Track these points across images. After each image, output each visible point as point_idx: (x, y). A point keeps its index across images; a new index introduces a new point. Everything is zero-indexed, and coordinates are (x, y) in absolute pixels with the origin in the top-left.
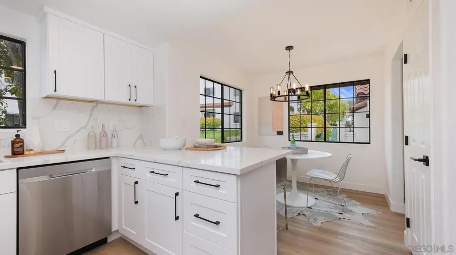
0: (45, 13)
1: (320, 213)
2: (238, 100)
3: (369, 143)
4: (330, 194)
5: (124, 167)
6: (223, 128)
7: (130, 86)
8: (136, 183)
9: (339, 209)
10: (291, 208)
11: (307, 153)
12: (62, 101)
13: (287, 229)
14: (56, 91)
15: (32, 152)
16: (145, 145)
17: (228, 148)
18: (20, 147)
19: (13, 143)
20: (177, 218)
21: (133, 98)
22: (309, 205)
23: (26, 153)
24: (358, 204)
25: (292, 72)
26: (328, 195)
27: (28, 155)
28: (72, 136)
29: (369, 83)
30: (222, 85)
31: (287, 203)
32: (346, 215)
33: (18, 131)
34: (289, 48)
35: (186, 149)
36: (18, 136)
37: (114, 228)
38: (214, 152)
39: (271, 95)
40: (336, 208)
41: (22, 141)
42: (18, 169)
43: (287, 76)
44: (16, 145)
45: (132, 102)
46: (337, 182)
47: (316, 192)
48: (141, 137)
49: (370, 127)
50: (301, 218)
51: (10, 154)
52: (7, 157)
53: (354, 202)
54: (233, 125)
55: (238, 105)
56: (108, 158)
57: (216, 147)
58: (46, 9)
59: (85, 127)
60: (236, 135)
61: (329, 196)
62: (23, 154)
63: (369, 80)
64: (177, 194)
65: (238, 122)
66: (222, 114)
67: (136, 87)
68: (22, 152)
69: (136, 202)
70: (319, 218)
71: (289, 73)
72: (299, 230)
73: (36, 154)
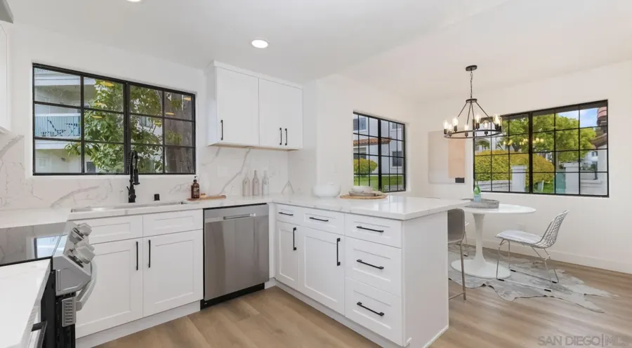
0: (214, 68)
1: (515, 288)
2: (400, 137)
3: (608, 196)
4: (536, 267)
5: (281, 213)
6: (380, 173)
7: (281, 129)
8: (295, 229)
9: (548, 285)
10: (473, 278)
11: (497, 207)
12: (222, 148)
13: (465, 299)
14: (222, 139)
15: (205, 196)
16: (293, 192)
17: (388, 197)
18: (197, 191)
19: (193, 187)
20: (339, 264)
21: (284, 142)
22: (500, 276)
23: (201, 197)
24: (581, 281)
25: (475, 100)
26: (532, 267)
27: (201, 199)
28: (230, 181)
29: (607, 105)
30: (379, 120)
31: (465, 271)
32: (556, 294)
33: (194, 177)
34: (471, 68)
35: (341, 197)
36: (195, 181)
37: (272, 275)
38: (374, 200)
39: (445, 132)
40: (541, 284)
41: (198, 186)
42: (204, 209)
43: (469, 104)
44: (195, 190)
45: (283, 146)
46: (544, 248)
47: (514, 263)
48: (289, 184)
49: (608, 172)
50: (486, 289)
51: (190, 197)
53: (574, 279)
54: (394, 170)
55: (400, 143)
56: (265, 204)
57: (375, 195)
58: (216, 63)
59: (240, 173)
60: (398, 184)
61: (534, 269)
62: (199, 197)
63: (607, 101)
64: (339, 240)
65: (400, 165)
66: (380, 156)
67: (286, 130)
69: (295, 249)
70: (513, 292)
71: (471, 100)
72: (484, 302)
73: (207, 198)
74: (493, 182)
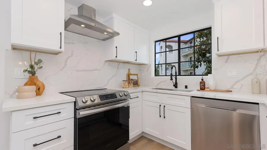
12: (231, 56)
15: (208, 89)
18: (202, 86)
28: (239, 81)
33: (202, 77)
36: (202, 80)
41: (204, 83)
42: (192, 97)
52: (198, 90)
56: (258, 104)
59: (251, 74)
62: (204, 90)
68: (204, 89)
73: (211, 91)
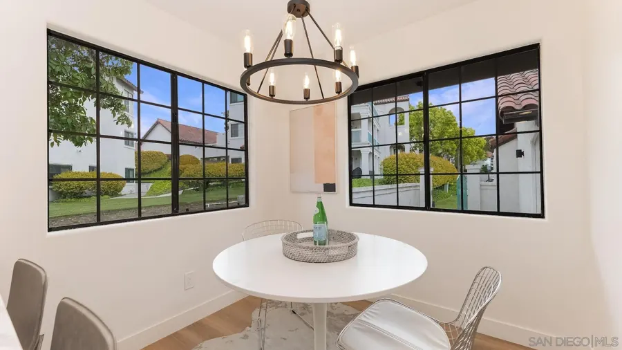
3: (542, 215)
30: (175, 75)
74: (401, 185)
